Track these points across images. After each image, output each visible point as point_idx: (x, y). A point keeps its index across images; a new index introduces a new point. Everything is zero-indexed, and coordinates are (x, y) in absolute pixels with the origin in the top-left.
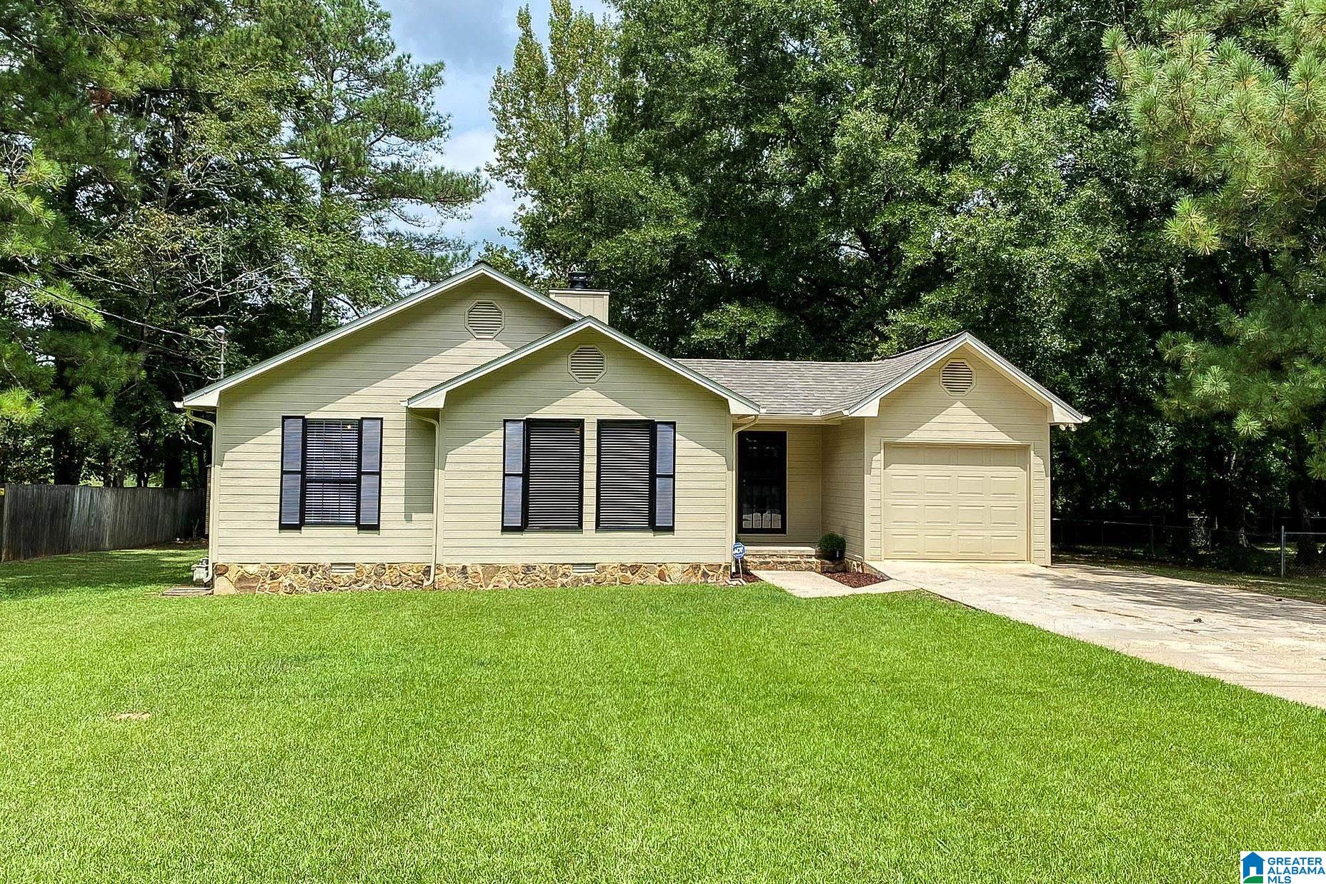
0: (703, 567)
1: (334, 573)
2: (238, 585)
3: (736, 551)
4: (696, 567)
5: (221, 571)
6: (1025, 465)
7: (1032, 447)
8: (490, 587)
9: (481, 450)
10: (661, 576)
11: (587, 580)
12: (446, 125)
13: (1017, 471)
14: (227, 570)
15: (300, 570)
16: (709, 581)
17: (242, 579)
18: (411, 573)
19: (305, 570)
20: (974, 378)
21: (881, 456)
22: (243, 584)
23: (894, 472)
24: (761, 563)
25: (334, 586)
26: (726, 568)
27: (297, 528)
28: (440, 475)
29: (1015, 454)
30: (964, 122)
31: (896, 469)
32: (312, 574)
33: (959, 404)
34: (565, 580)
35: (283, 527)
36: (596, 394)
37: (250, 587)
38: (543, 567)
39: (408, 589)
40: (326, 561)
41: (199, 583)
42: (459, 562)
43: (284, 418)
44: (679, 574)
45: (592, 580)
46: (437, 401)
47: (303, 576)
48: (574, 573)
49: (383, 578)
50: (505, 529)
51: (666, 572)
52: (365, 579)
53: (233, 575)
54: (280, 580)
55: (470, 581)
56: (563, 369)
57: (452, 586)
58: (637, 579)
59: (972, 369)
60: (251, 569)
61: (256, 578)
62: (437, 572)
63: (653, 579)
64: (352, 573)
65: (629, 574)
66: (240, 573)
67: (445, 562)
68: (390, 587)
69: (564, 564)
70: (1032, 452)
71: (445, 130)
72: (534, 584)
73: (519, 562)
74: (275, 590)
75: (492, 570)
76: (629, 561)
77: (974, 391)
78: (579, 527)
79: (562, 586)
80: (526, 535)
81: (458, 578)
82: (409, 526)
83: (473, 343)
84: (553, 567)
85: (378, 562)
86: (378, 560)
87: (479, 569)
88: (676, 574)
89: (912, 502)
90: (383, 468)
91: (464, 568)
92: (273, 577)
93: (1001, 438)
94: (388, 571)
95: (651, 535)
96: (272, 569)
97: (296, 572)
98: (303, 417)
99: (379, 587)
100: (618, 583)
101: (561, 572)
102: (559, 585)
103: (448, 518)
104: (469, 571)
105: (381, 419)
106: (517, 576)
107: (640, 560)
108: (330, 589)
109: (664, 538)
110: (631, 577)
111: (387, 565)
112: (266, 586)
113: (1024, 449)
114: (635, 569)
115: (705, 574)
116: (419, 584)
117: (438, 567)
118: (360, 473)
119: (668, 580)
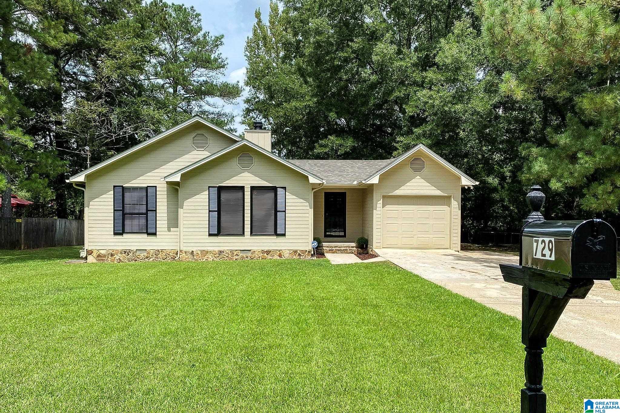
0: (298, 252)
1: (138, 254)
2: (97, 259)
3: (313, 245)
4: (295, 252)
5: (90, 253)
6: (449, 205)
7: (452, 197)
8: (204, 260)
9: (199, 200)
10: (280, 256)
11: (247, 257)
12: (226, 63)
13: (446, 208)
14: (92, 252)
15: (123, 252)
16: (301, 258)
17: (99, 256)
18: (171, 254)
19: (125, 252)
20: (425, 165)
21: (381, 202)
22: (99, 258)
23: (387, 209)
24: (330, 250)
25: (138, 259)
26: (309, 252)
27: (121, 234)
28: (181, 211)
29: (444, 200)
30: (435, 47)
31: (388, 207)
32: (128, 254)
33: (418, 177)
34: (237, 257)
35: (115, 234)
36: (249, 175)
37: (102, 260)
38: (227, 251)
39: (169, 261)
40: (134, 248)
41: (82, 258)
42: (190, 249)
43: (114, 186)
44: (288, 255)
45: (249, 257)
46: (177, 178)
47: (124, 255)
48: (241, 254)
49: (158, 256)
50: (210, 235)
51: (282, 254)
52: (151, 256)
53: (95, 254)
54: (115, 256)
55: (195, 257)
56: (235, 163)
57: (187, 260)
58: (269, 257)
59: (424, 161)
60: (103, 252)
61: (105, 256)
62: (181, 253)
63: (276, 257)
64: (145, 254)
65: (265, 255)
66: (98, 254)
67: (184, 249)
68: (162, 260)
69: (236, 250)
70: (452, 199)
71: (225, 65)
72: (223, 259)
73: (217, 249)
74: (113, 261)
75: (205, 253)
76: (266, 249)
77: (425, 171)
78: (243, 234)
79: (236, 260)
80: (219, 237)
81: (190, 256)
82: (169, 233)
83: (195, 152)
84: (232, 251)
85: (156, 249)
86: (156, 248)
87: (199, 253)
88: (286, 255)
89: (396, 222)
90: (157, 208)
91: (193, 252)
92: (112, 255)
93: (438, 193)
94: (161, 253)
95: (275, 237)
96: (111, 252)
97: (121, 253)
98: (122, 186)
99: (157, 260)
100: (261, 259)
101: (235, 254)
102: (234, 259)
103: (185, 230)
104: (195, 253)
105: (156, 187)
106: (216, 256)
107: (270, 248)
108: (136, 260)
109: (281, 239)
110: (267, 256)
111: (160, 251)
112: (109, 259)
113: (449, 198)
114: (268, 252)
115: (299, 255)
116: (174, 258)
117: (181, 251)
118: (147, 210)
119: (283, 257)
